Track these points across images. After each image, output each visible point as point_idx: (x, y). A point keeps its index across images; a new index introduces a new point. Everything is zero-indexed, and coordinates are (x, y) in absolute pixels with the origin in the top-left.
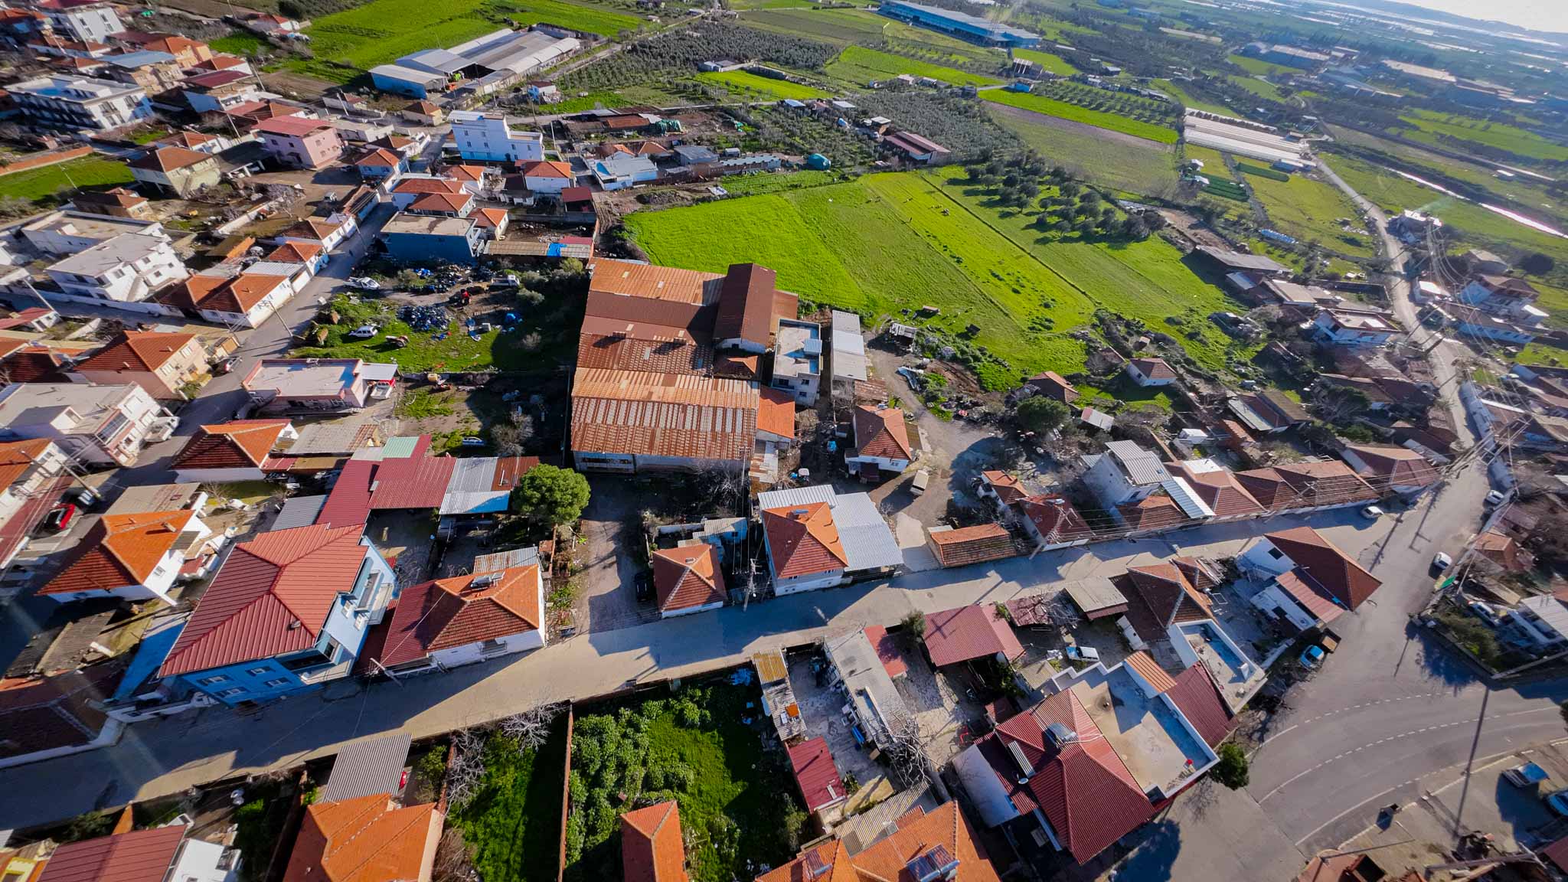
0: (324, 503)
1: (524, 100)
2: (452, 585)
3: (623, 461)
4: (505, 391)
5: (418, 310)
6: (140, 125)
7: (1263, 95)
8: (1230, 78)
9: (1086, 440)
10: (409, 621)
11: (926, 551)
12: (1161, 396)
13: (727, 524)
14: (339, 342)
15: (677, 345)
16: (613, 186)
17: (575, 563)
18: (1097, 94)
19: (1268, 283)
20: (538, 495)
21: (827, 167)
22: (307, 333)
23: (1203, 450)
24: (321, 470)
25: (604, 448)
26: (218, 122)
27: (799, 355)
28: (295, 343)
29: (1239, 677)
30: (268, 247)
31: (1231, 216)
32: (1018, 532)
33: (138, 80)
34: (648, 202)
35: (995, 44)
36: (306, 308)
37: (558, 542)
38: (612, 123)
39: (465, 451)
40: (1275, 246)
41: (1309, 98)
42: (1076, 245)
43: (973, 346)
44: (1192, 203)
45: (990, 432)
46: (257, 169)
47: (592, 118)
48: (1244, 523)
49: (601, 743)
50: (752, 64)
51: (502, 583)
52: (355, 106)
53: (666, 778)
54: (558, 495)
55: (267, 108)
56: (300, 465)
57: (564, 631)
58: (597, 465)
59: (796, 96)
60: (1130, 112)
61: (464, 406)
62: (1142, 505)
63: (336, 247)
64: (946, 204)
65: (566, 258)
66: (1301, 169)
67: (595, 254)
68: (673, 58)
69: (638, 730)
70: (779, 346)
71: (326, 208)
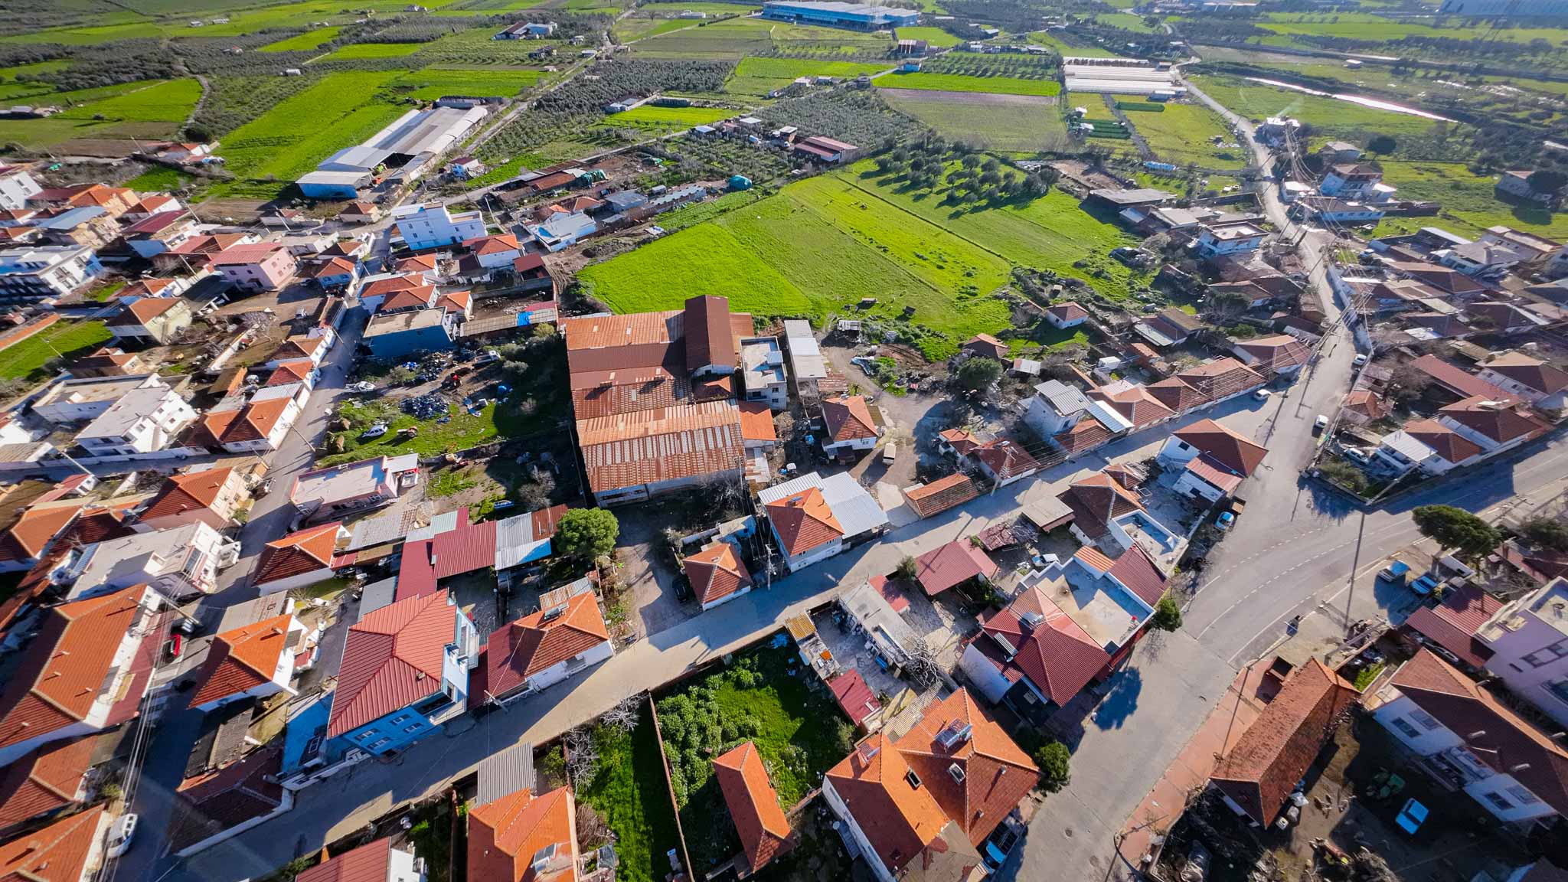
0: (397, 583)
1: (451, 178)
2: (529, 622)
3: (638, 492)
4: (518, 455)
5: (417, 401)
6: (95, 283)
7: (1132, 29)
8: (1101, 18)
9: (1021, 386)
10: (502, 659)
11: (905, 509)
12: (1079, 334)
13: (738, 524)
14: (356, 445)
15: (658, 382)
16: (558, 247)
17: (619, 585)
18: (981, 60)
19: (1155, 213)
20: (577, 535)
21: (749, 186)
22: (325, 443)
23: (1119, 373)
24: (382, 557)
25: (619, 484)
26: (171, 265)
27: (765, 368)
28: (318, 456)
29: (1168, 549)
30: (264, 375)
31: (1117, 155)
32: (978, 476)
33: (78, 239)
34: (595, 255)
35: (879, 27)
36: (315, 421)
37: (602, 571)
38: (541, 185)
39: (499, 514)
40: (1161, 176)
41: (1175, 23)
42: (985, 213)
43: (912, 325)
44: (1081, 151)
45: (941, 398)
46: (222, 301)
47: (520, 184)
48: (1160, 426)
49: (681, 716)
50: (655, 97)
51: (569, 611)
52: (293, 219)
53: (739, 729)
54: (593, 531)
55: (213, 241)
56: (362, 557)
57: (626, 640)
58: (615, 500)
59: (704, 120)
60: (1014, 72)
61: (485, 476)
62: (1073, 431)
63: (323, 359)
64: (865, 199)
65: (537, 325)
66: (1174, 96)
67: (560, 315)
68: (580, 106)
69: (707, 699)
70: (746, 364)
71: (303, 325)
